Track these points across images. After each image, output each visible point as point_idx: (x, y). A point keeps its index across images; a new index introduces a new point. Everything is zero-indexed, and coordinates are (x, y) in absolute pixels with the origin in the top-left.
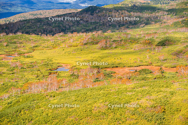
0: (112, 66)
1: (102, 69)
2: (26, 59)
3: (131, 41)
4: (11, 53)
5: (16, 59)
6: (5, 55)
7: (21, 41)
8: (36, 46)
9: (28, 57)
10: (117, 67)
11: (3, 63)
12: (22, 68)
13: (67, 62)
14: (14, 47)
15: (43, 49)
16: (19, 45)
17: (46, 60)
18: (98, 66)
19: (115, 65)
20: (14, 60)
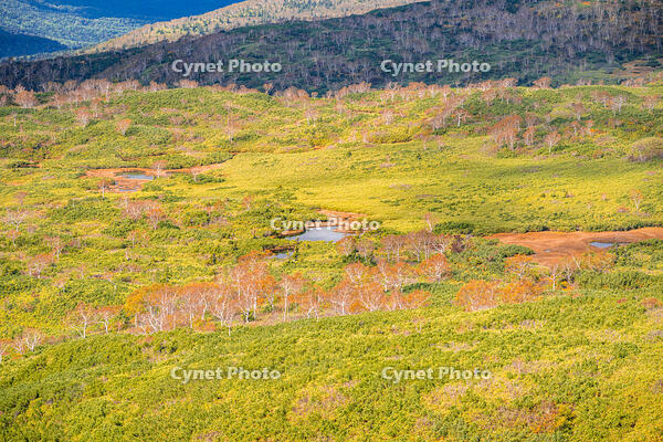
0: (527, 224)
1: (481, 234)
2: (195, 187)
3: (623, 125)
4: (141, 163)
5: (154, 189)
6: (119, 170)
7: (188, 115)
8: (245, 138)
9: (202, 180)
10: (545, 229)
11: (99, 205)
12: (162, 225)
13: (352, 206)
14: (158, 138)
15: (270, 151)
16: (177, 130)
17: (272, 194)
18: (468, 226)
19: (537, 222)
20: (146, 189)
